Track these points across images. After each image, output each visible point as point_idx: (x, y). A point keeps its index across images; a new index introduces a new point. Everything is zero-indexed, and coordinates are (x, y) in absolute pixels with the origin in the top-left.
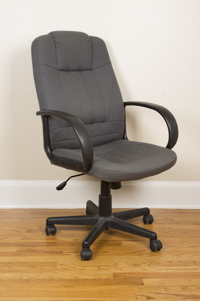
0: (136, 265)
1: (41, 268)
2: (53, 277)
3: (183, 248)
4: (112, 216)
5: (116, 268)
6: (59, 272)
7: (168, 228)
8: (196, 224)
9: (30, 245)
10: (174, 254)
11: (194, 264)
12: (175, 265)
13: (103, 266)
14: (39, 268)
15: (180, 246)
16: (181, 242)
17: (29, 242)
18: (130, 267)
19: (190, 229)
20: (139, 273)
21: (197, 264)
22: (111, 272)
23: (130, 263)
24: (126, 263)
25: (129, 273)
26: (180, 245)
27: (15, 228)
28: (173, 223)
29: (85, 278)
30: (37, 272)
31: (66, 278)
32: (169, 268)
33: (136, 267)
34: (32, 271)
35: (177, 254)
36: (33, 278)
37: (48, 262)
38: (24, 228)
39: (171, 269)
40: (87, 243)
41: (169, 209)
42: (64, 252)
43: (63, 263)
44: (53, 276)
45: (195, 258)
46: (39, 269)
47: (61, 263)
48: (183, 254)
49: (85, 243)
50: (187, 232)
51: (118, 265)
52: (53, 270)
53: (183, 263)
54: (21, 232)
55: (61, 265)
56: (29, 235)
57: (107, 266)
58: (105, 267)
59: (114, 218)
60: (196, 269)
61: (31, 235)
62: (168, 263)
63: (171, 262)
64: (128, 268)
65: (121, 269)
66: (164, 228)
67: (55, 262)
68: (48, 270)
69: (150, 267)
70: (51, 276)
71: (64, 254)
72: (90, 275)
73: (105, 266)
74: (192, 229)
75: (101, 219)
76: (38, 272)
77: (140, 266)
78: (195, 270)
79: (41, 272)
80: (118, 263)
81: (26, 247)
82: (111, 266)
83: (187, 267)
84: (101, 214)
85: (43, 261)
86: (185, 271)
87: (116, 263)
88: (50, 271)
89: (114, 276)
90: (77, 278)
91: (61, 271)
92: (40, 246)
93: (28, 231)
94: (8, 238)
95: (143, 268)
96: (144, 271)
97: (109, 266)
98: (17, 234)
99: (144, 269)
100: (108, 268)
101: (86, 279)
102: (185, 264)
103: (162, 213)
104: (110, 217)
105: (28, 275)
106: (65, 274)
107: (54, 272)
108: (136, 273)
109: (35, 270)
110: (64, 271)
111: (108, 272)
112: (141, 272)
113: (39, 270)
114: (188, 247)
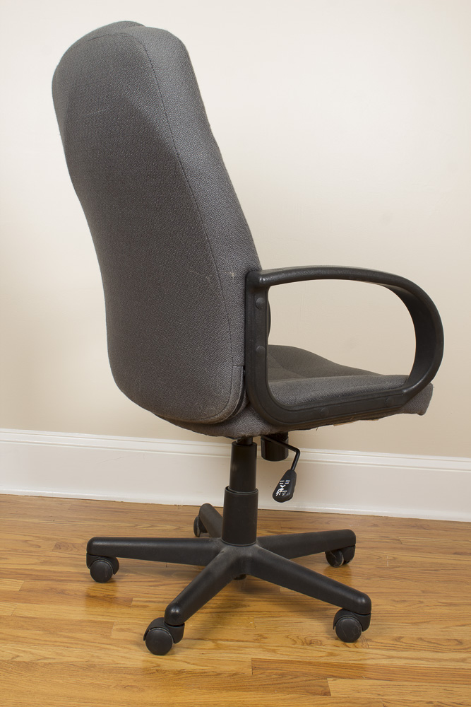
0: (311, 643)
1: (70, 635)
2: (97, 660)
3: (428, 608)
4: (257, 546)
5: (260, 647)
6: (115, 648)
7: (392, 558)
8: (455, 553)
9: (55, 578)
10: (406, 621)
11: (459, 647)
12: (408, 648)
13: (227, 640)
14: (66, 634)
15: (421, 602)
16: (423, 592)
17: (54, 572)
18: (296, 646)
19: (441, 564)
20: (319, 664)
21: (465, 649)
22: (246, 656)
23: (298, 637)
24: (287, 637)
25: (292, 662)
26: (422, 600)
27: (27, 538)
28: (402, 549)
29: (179, 669)
30: (58, 644)
31: (129, 664)
32: (395, 655)
33: (310, 647)
34: (45, 641)
35: (414, 621)
36: (45, 658)
37: (91, 621)
38: (49, 539)
39: (401, 658)
40: (177, 611)
41: (392, 519)
42: (134, 599)
43: (128, 626)
44: (98, 657)
45: (458, 633)
46: (65, 637)
47: (123, 627)
48: (428, 622)
49: (173, 611)
50: (435, 570)
51: (266, 641)
52: (99, 643)
53: (431, 642)
54: (40, 547)
55: (122, 630)
56: (57, 554)
57: (238, 641)
58: (232, 643)
59: (259, 551)
60: (463, 660)
61: (62, 555)
62: (392, 642)
63: (399, 639)
64: (291, 649)
65: (274, 651)
66: (380, 558)
67: (107, 622)
68: (88, 641)
69: (347, 649)
70: (93, 656)
71: (133, 603)
72: (192, 662)
73: (232, 640)
74: (448, 564)
75: (226, 549)
76: (59, 646)
77: (321, 645)
78: (462, 664)
79: (68, 645)
80: (266, 636)
81: (45, 583)
82: (247, 641)
83: (440, 654)
84: (228, 539)
85: (78, 618)
86: (436, 665)
87: (260, 635)
88: (92, 644)
89: (254, 668)
90: (159, 666)
91: (118, 647)
92: (79, 581)
93: (58, 546)
94: (6, 558)
95: (329, 651)
96: (333, 660)
97: (242, 641)
98: (31, 552)
99: (331, 654)
100: (239, 647)
101: (179, 671)
102: (435, 645)
103: (375, 525)
104: (251, 548)
105: (33, 651)
106: (127, 655)
107: (101, 649)
108: (310, 663)
109: (53, 639)
110: (128, 646)
111: (238, 655)
112: (323, 660)
113: (65, 640)
114: (440, 604)
